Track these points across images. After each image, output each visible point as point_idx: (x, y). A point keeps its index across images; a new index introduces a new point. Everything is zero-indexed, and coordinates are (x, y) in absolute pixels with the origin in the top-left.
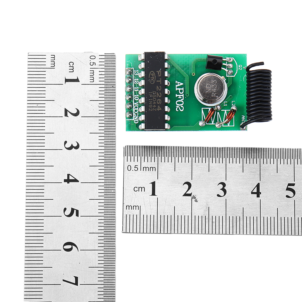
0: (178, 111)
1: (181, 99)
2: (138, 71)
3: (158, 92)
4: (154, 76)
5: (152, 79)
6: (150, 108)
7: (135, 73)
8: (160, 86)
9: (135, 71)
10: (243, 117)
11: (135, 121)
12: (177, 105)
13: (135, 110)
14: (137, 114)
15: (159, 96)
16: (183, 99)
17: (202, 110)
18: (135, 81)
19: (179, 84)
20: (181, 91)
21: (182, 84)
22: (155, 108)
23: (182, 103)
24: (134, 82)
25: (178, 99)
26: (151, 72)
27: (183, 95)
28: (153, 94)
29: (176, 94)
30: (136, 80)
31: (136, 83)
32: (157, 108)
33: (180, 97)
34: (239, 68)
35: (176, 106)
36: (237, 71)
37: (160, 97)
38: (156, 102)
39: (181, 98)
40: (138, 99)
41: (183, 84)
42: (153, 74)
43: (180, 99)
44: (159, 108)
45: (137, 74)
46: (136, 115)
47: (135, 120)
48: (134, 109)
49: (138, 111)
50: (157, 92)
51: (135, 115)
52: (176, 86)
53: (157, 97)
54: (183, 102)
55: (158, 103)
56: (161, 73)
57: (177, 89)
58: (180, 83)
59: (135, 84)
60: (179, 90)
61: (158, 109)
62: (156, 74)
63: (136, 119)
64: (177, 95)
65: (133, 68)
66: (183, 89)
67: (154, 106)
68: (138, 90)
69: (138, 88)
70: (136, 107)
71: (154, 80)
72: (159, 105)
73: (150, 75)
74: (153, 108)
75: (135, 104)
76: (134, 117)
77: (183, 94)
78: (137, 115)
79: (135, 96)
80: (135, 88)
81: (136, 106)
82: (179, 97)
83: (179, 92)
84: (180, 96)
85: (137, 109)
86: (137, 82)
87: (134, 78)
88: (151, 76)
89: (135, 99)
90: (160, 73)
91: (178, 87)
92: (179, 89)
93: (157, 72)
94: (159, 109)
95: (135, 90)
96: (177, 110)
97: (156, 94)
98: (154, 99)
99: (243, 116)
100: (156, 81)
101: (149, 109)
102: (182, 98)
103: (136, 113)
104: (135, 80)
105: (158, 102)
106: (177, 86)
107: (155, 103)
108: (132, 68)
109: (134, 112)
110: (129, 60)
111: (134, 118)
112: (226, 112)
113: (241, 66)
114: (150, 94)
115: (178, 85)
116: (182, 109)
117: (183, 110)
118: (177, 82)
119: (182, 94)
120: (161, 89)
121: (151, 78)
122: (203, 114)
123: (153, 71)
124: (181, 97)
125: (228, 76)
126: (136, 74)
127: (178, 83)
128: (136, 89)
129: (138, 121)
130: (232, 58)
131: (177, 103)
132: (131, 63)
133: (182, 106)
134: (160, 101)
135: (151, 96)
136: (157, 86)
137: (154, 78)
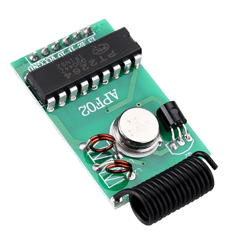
0: (80, 110)
1: (97, 107)
3: (88, 65)
4: (104, 50)
5: (100, 50)
6: (61, 66)
7: (91, 39)
9: (93, 38)
11: (31, 67)
12: (86, 106)
13: (44, 61)
15: (84, 68)
16: (98, 109)
19: (115, 94)
20: (107, 101)
21: (117, 97)
22: (65, 70)
23: (93, 110)
25: (95, 102)
26: (107, 44)
27: (103, 106)
28: (80, 59)
29: (99, 98)
32: (67, 72)
33: (99, 103)
34: (187, 154)
35: (84, 105)
36: (182, 153)
37: (84, 69)
39: (99, 105)
41: (117, 99)
42: (105, 48)
43: (96, 105)
44: (68, 75)
46: (39, 64)
47: (32, 66)
48: (46, 59)
50: (87, 63)
51: (38, 63)
52: (110, 93)
53: (81, 66)
54: (95, 110)
56: (113, 56)
57: (106, 95)
58: (116, 95)
59: (78, 46)
60: (106, 99)
61: (66, 75)
62: (109, 52)
63: (34, 67)
65: (95, 34)
66: (111, 102)
67: (67, 69)
71: (100, 52)
72: (72, 72)
73: (102, 44)
74: (64, 68)
75: (53, 57)
76: (35, 63)
77: (105, 106)
78: (40, 67)
80: (72, 48)
82: (98, 102)
83: (105, 100)
84: (100, 102)
86: (81, 47)
87: (83, 41)
88: (102, 47)
89: (58, 54)
91: (109, 95)
92: (108, 98)
93: (112, 51)
95: (69, 49)
96: (79, 108)
97: (83, 64)
98: (75, 65)
100: (100, 55)
101: (59, 65)
102: (99, 107)
104: (82, 43)
105: (75, 71)
106: (111, 94)
107: (72, 68)
109: (41, 61)
110: (102, 25)
111: (33, 64)
114: (79, 57)
115: (112, 94)
116: (86, 113)
117: (85, 115)
118: (115, 91)
119: (104, 104)
120: (95, 65)
121: (100, 48)
123: (108, 46)
124: (100, 104)
125: (167, 147)
127: (115, 93)
129: (33, 70)
130: (193, 139)
131: (89, 105)
132: (99, 29)
133: (90, 111)
134: (78, 72)
135: (77, 59)
136: (94, 60)
137: (102, 51)
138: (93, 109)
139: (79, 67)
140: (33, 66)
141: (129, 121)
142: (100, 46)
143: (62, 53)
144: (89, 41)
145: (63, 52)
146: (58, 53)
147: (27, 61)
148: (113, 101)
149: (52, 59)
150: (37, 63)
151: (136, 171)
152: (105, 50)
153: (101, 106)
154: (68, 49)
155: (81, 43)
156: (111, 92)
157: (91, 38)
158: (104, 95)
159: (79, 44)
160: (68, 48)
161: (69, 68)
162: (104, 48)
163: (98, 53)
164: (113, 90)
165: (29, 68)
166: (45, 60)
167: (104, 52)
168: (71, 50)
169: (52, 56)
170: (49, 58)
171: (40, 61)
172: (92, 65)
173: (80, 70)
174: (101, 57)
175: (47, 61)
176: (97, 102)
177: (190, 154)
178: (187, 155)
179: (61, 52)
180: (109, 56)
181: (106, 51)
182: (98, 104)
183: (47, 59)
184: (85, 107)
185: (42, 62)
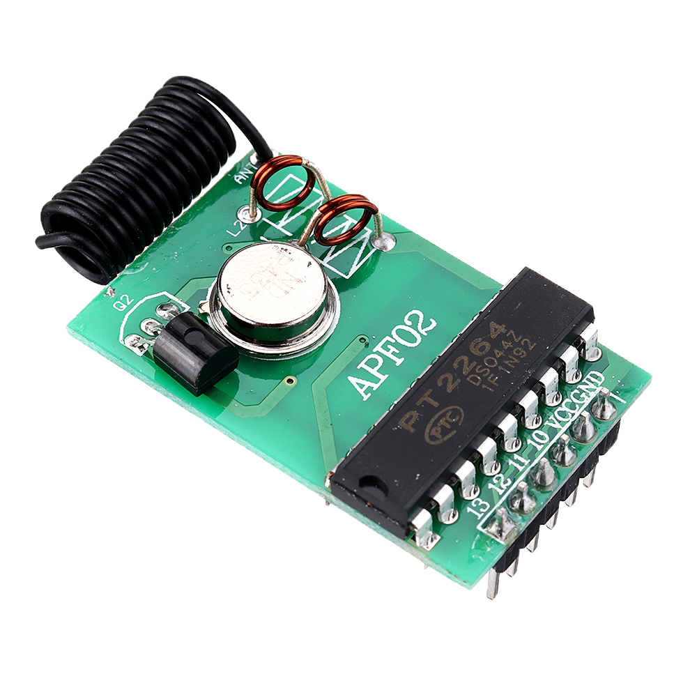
0: (431, 320)
1: (394, 341)
2: (469, 510)
3: (458, 373)
4: (435, 425)
5: (446, 421)
6: (525, 347)
7: (482, 510)
8: (440, 384)
9: (480, 516)
10: (241, 177)
11: (600, 383)
12: (421, 335)
13: (574, 408)
14: (577, 396)
15: (466, 362)
16: (388, 338)
17: (351, 274)
18: (504, 486)
19: (361, 386)
20: (372, 363)
21: (353, 380)
22: (510, 339)
23: (399, 332)
24: (508, 488)
25: (402, 351)
26: (433, 443)
27: (378, 348)
28: (484, 379)
29: (397, 364)
30: (499, 490)
31: (505, 482)
32: (502, 336)
33: (391, 352)
34: (129, 303)
35: (426, 334)
36: (141, 302)
37: (465, 358)
38: (491, 353)
39: (389, 346)
40: (536, 432)
41: (350, 378)
42: (433, 432)
43: (396, 345)
44: (496, 330)
45: (481, 502)
46: (583, 395)
47: (596, 385)
48: (573, 415)
49: (567, 400)
50: (463, 377)
51: (586, 398)
52: (375, 386)
53: (475, 363)
54: (394, 333)
55: (488, 345)
57: (383, 378)
58: (357, 387)
59: (509, 480)
60: (377, 368)
61: (502, 329)
62: (421, 425)
63: (591, 386)
64: (399, 361)
65: (479, 527)
66: (362, 365)
67: (507, 345)
68: (516, 457)
69: (511, 462)
70: (563, 414)
71: (443, 415)
72: (489, 340)
73: (446, 438)
74: (516, 345)
75: (557, 425)
76: (593, 395)
77: (374, 351)
78: (576, 391)
79: (539, 448)
80: (521, 468)
81: (560, 419)
82: (393, 353)
83: (380, 364)
84: (389, 354)
85: (564, 408)
86: (499, 479)
87: (500, 497)
88: (445, 431)
89: (548, 438)
90: (407, 422)
91: (376, 380)
92: (374, 371)
93: (412, 430)
94: (497, 326)
95: (527, 462)
96: (434, 324)
97: (473, 372)
98: (491, 362)
99: (238, 181)
100: (439, 409)
101: (531, 348)
102: (388, 343)
103: (575, 401)
104: (501, 492)
105: (483, 347)
106: (372, 385)
107: (496, 351)
108: (484, 531)
109: (581, 405)
110: (471, 561)
111: (597, 392)
112: (283, 222)
113: (118, 305)
115: (367, 384)
116: (414, 319)
117: (414, 312)
118: (363, 395)
119: (378, 353)
120: (442, 377)
121: (448, 426)
122: (356, 262)
123: (427, 437)
124: (388, 350)
125: (184, 305)
126: (484, 507)
127: (361, 391)
128: (522, 464)
129: (588, 376)
130: (122, 343)
131: (415, 340)
132: (473, 547)
133: (406, 325)
134: (475, 346)
135: (492, 379)
136: (449, 391)
137: (438, 420)
138: (401, 333)
139: (480, 360)
140: (595, 387)
141: (300, 281)
142: (451, 430)
143: (540, 444)
144: (484, 503)
145: (539, 449)
146: (550, 440)
147: (616, 394)
148: (359, 367)
149: (560, 422)
150: (589, 397)
151: (242, 228)
152: (431, 428)
153: (385, 347)
154: (529, 461)
155: (503, 491)
156: (374, 389)
157: (485, 514)
158: (387, 376)
159: (508, 484)
160: (530, 463)
161: (501, 348)
162: (437, 431)
163: (447, 411)
164: (369, 395)
165: (603, 379)
166: (573, 412)
167: (433, 420)
168: (522, 461)
169: (561, 427)
170: (567, 420)
171: (585, 406)
172: (450, 377)
173: (473, 352)
174: (436, 404)
175: (568, 410)
176: (397, 352)
177: (121, 307)
178: (128, 301)
179: (542, 446)
180: (415, 414)
181: (430, 425)
182: (393, 349)
183: (570, 415)
184: (423, 332)
185: (578, 404)
